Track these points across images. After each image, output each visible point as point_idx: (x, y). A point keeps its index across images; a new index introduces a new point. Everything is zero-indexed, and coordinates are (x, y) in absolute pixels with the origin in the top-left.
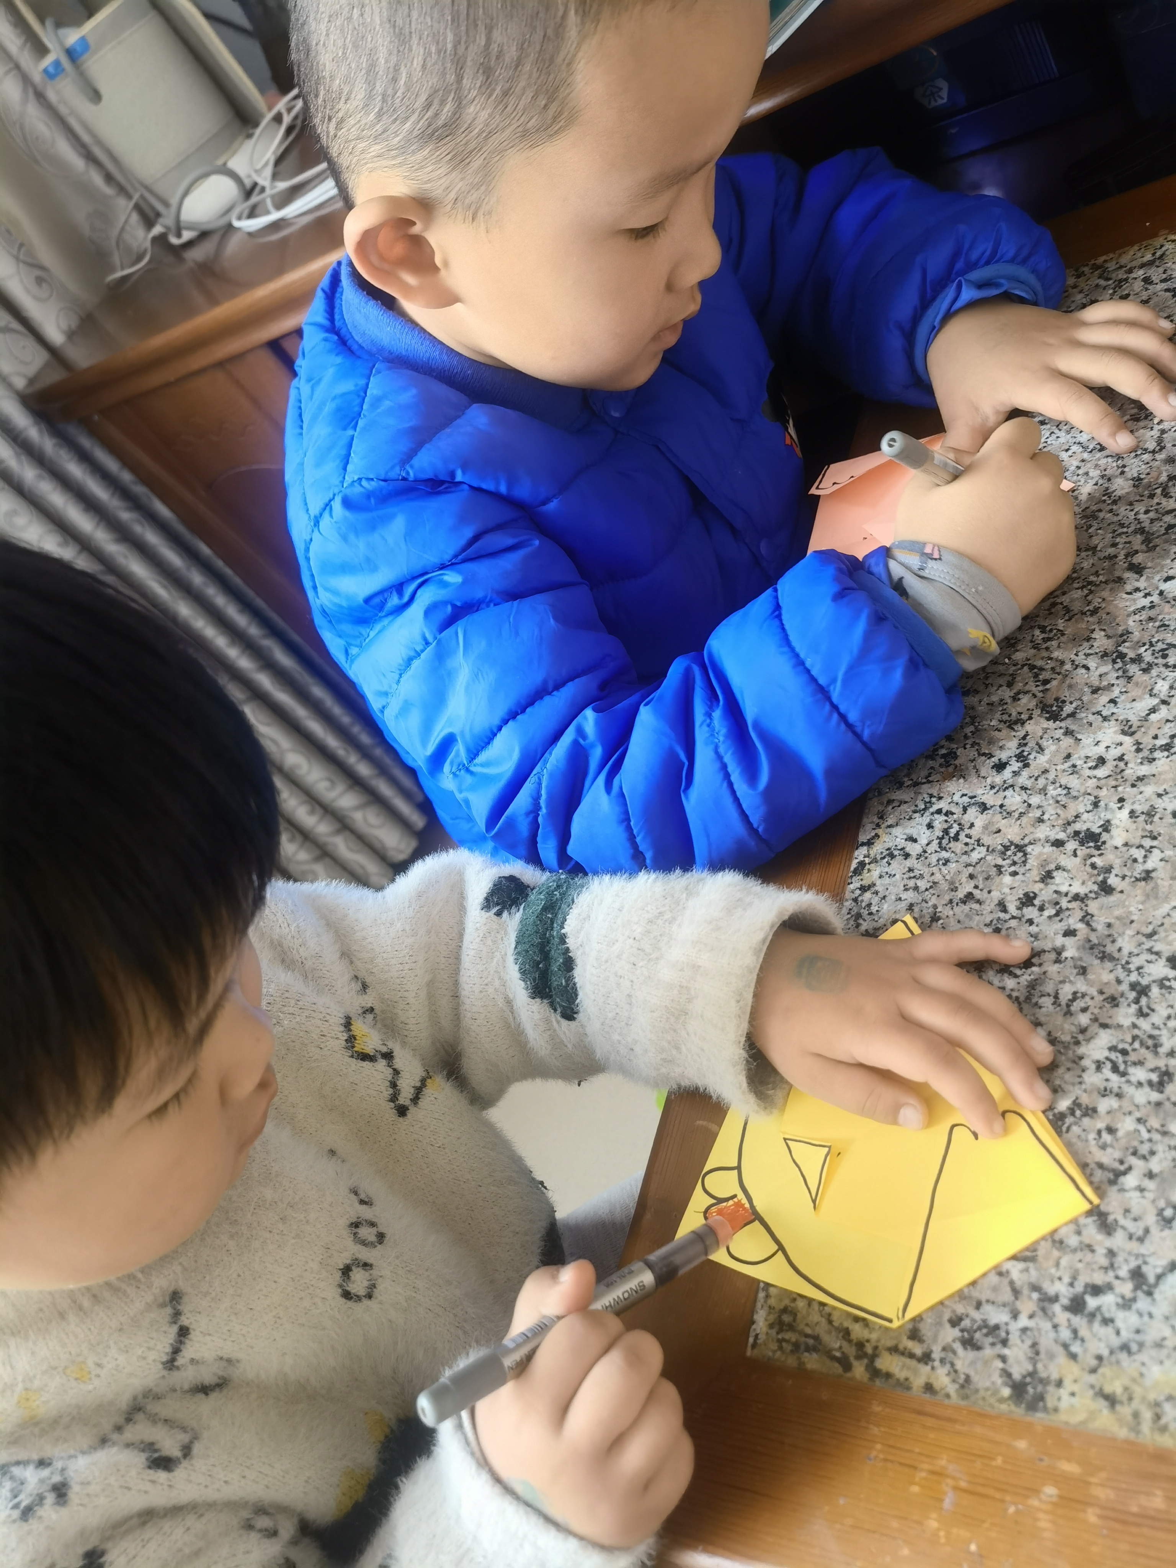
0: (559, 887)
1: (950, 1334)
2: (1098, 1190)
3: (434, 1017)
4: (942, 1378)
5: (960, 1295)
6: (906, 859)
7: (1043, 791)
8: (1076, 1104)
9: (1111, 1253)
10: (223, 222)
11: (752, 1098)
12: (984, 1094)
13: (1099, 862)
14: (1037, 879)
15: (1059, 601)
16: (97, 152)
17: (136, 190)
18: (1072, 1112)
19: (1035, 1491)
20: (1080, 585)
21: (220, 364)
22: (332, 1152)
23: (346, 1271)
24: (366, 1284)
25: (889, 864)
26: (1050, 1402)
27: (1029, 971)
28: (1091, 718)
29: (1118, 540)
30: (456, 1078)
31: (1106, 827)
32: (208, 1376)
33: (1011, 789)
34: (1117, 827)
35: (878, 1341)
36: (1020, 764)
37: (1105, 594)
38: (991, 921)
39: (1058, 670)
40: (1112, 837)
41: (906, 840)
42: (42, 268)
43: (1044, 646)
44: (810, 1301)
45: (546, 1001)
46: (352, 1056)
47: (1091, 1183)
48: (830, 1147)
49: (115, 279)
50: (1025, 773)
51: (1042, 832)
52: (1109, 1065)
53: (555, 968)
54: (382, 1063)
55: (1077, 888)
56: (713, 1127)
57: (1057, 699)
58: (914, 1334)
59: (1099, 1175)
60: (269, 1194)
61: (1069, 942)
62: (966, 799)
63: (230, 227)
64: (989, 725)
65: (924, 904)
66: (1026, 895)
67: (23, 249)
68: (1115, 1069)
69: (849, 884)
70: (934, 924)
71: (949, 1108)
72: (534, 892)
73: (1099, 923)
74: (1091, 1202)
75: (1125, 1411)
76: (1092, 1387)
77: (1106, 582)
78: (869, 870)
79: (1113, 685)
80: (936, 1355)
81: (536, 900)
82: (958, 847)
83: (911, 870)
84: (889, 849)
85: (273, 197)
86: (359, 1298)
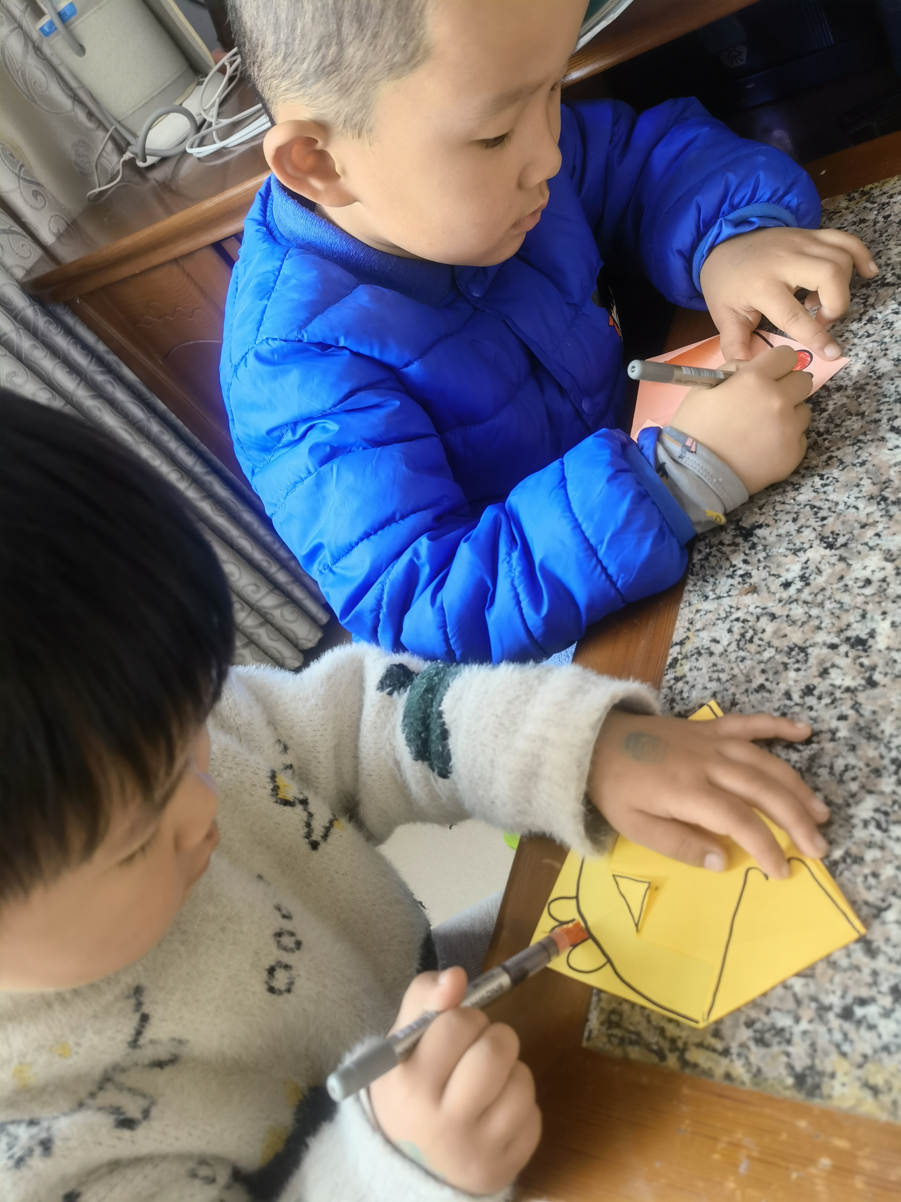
0: (437, 674)
1: (745, 1034)
2: (866, 922)
3: (339, 773)
4: (738, 1069)
5: (754, 1004)
6: (710, 656)
7: (821, 605)
8: (847, 854)
9: (875, 973)
10: (180, 149)
11: (588, 844)
12: (773, 846)
13: (866, 661)
14: (816, 674)
15: (834, 454)
16: (82, 94)
17: (112, 125)
18: (844, 859)
19: (812, 1161)
20: (852, 442)
21: (175, 260)
22: (260, 877)
23: (271, 971)
24: (286, 981)
25: (697, 660)
26: (825, 1090)
27: (810, 747)
28: (860, 548)
29: (882, 407)
30: (356, 821)
31: (872, 634)
32: (163, 1054)
33: (795, 603)
34: (881, 634)
35: (688, 1037)
36: (803, 583)
37: (872, 450)
38: (779, 707)
39: (833, 509)
40: (876, 643)
41: (711, 641)
42: (38, 184)
43: (823, 490)
44: (633, 1005)
45: (426, 763)
46: (276, 802)
47: (859, 916)
48: (649, 883)
49: (95, 193)
50: (807, 590)
51: (821, 637)
52: (873, 824)
53: (433, 737)
54: (299, 808)
55: (848, 682)
56: (557, 864)
57: (832, 533)
58: (716, 1031)
59: (865, 910)
60: (211, 910)
61: (842, 725)
62: (759, 611)
63: (185, 152)
64: (778, 552)
65: (725, 693)
66: (808, 687)
67: (23, 169)
68: (879, 826)
69: (665, 675)
70: (733, 709)
71: (744, 854)
72: (418, 677)
73: (867, 709)
74: (858, 932)
75: (886, 1099)
76: (859, 1079)
77: (872, 441)
78: (681, 665)
79: (877, 522)
80: (734, 1049)
81: (420, 684)
82: (753, 648)
83: (714, 665)
84: (697, 648)
85: (217, 130)
86: (280, 993)
